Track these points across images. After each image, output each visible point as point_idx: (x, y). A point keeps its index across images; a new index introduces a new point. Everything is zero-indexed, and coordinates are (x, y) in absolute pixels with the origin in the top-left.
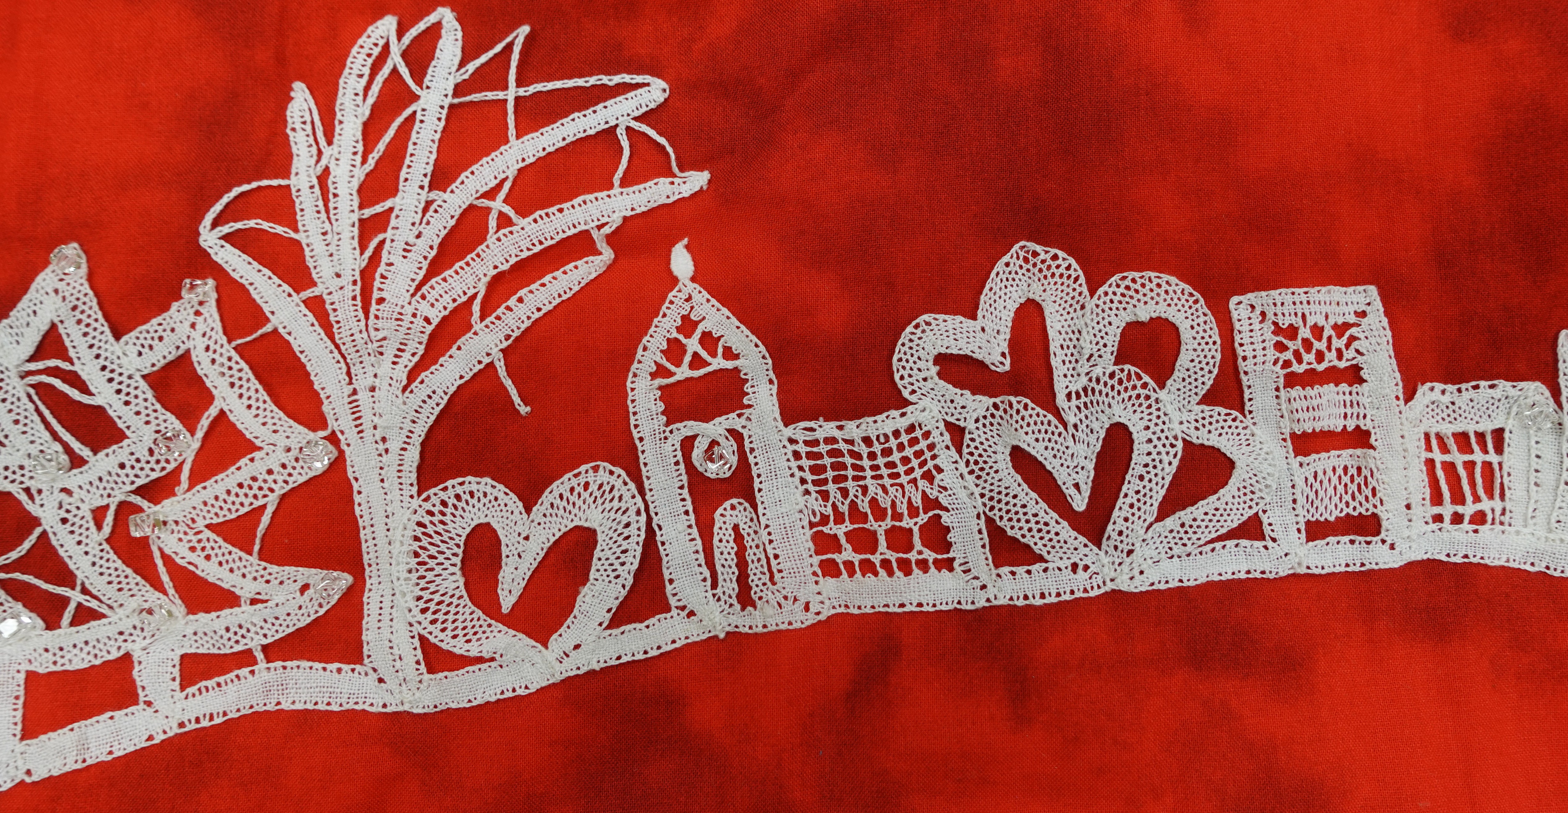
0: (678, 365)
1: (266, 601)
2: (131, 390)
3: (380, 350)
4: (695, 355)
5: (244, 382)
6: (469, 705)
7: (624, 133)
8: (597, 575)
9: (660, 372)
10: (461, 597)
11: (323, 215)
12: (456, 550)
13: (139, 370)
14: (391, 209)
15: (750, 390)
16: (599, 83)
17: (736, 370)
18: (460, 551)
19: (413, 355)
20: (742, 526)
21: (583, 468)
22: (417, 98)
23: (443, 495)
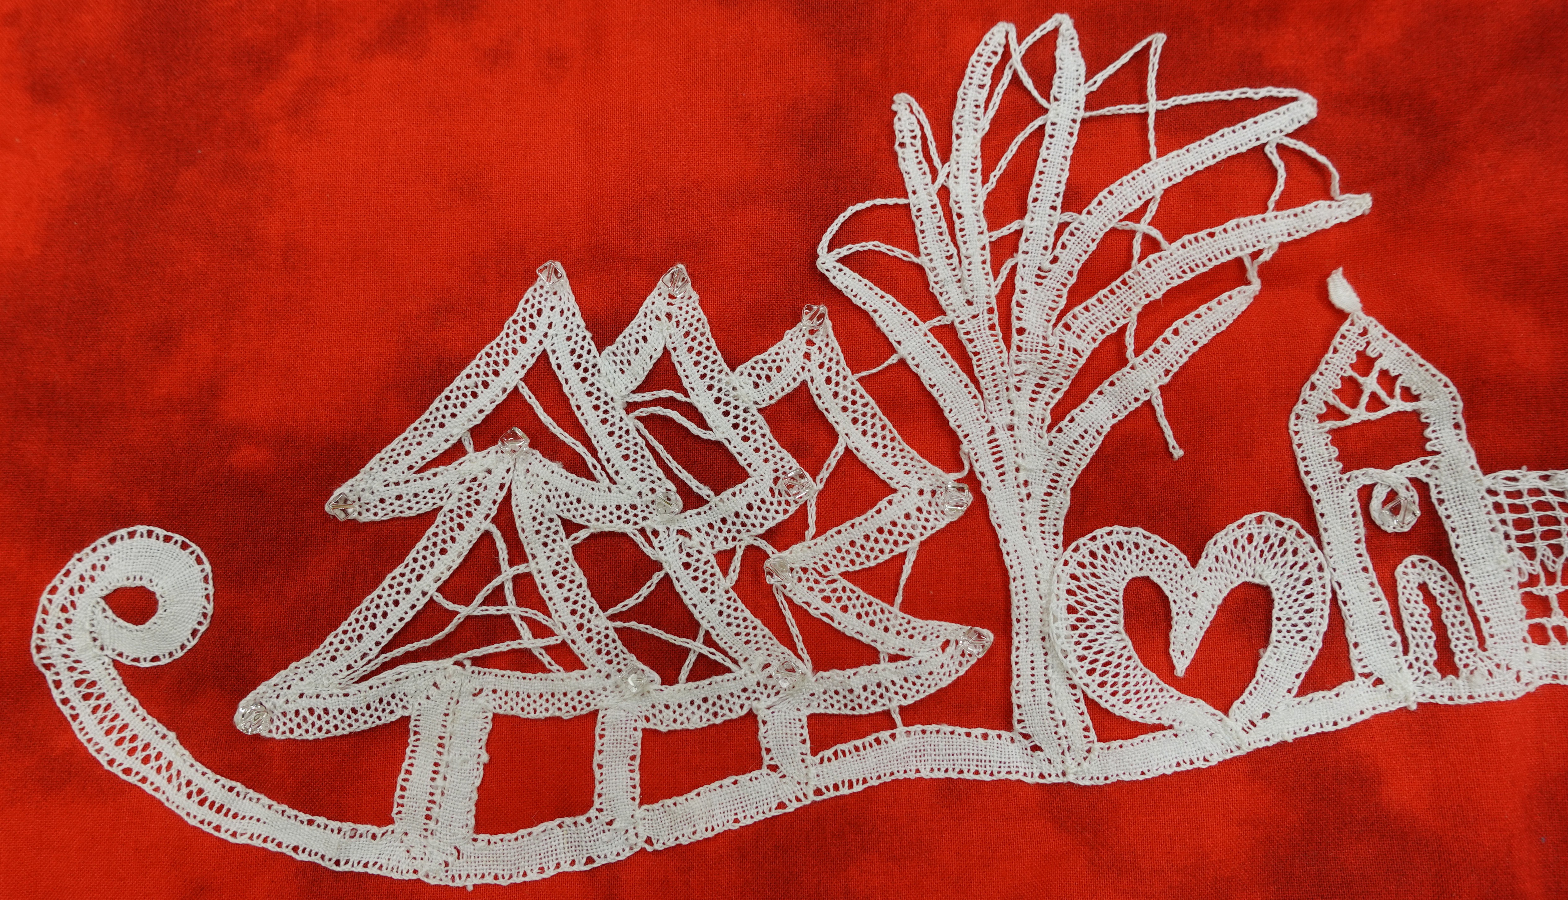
0: (1354, 405)
1: (909, 658)
2: (748, 424)
3: (1018, 385)
4: (1374, 396)
5: (868, 418)
6: (1142, 778)
7: (1275, 151)
8: (1280, 637)
9: (1332, 413)
10: (1129, 658)
11: (947, 238)
12: (1114, 606)
13: (756, 403)
14: (1019, 233)
15: (1432, 436)
16: (1243, 96)
17: (1416, 414)
18: (1120, 607)
19: (1056, 391)
20: (1431, 585)
21: (1247, 518)
22: (1046, 111)
23: (1092, 546)
